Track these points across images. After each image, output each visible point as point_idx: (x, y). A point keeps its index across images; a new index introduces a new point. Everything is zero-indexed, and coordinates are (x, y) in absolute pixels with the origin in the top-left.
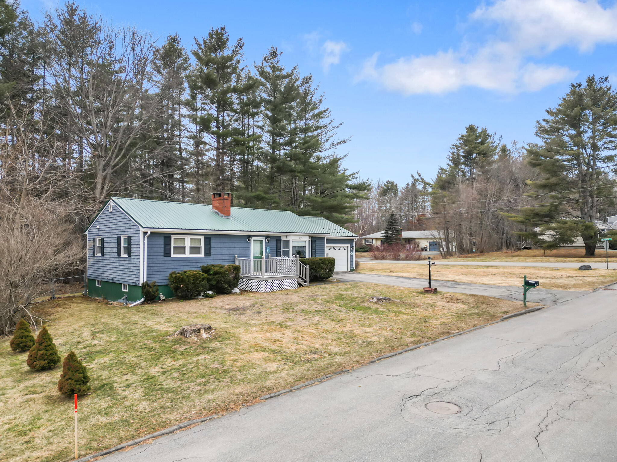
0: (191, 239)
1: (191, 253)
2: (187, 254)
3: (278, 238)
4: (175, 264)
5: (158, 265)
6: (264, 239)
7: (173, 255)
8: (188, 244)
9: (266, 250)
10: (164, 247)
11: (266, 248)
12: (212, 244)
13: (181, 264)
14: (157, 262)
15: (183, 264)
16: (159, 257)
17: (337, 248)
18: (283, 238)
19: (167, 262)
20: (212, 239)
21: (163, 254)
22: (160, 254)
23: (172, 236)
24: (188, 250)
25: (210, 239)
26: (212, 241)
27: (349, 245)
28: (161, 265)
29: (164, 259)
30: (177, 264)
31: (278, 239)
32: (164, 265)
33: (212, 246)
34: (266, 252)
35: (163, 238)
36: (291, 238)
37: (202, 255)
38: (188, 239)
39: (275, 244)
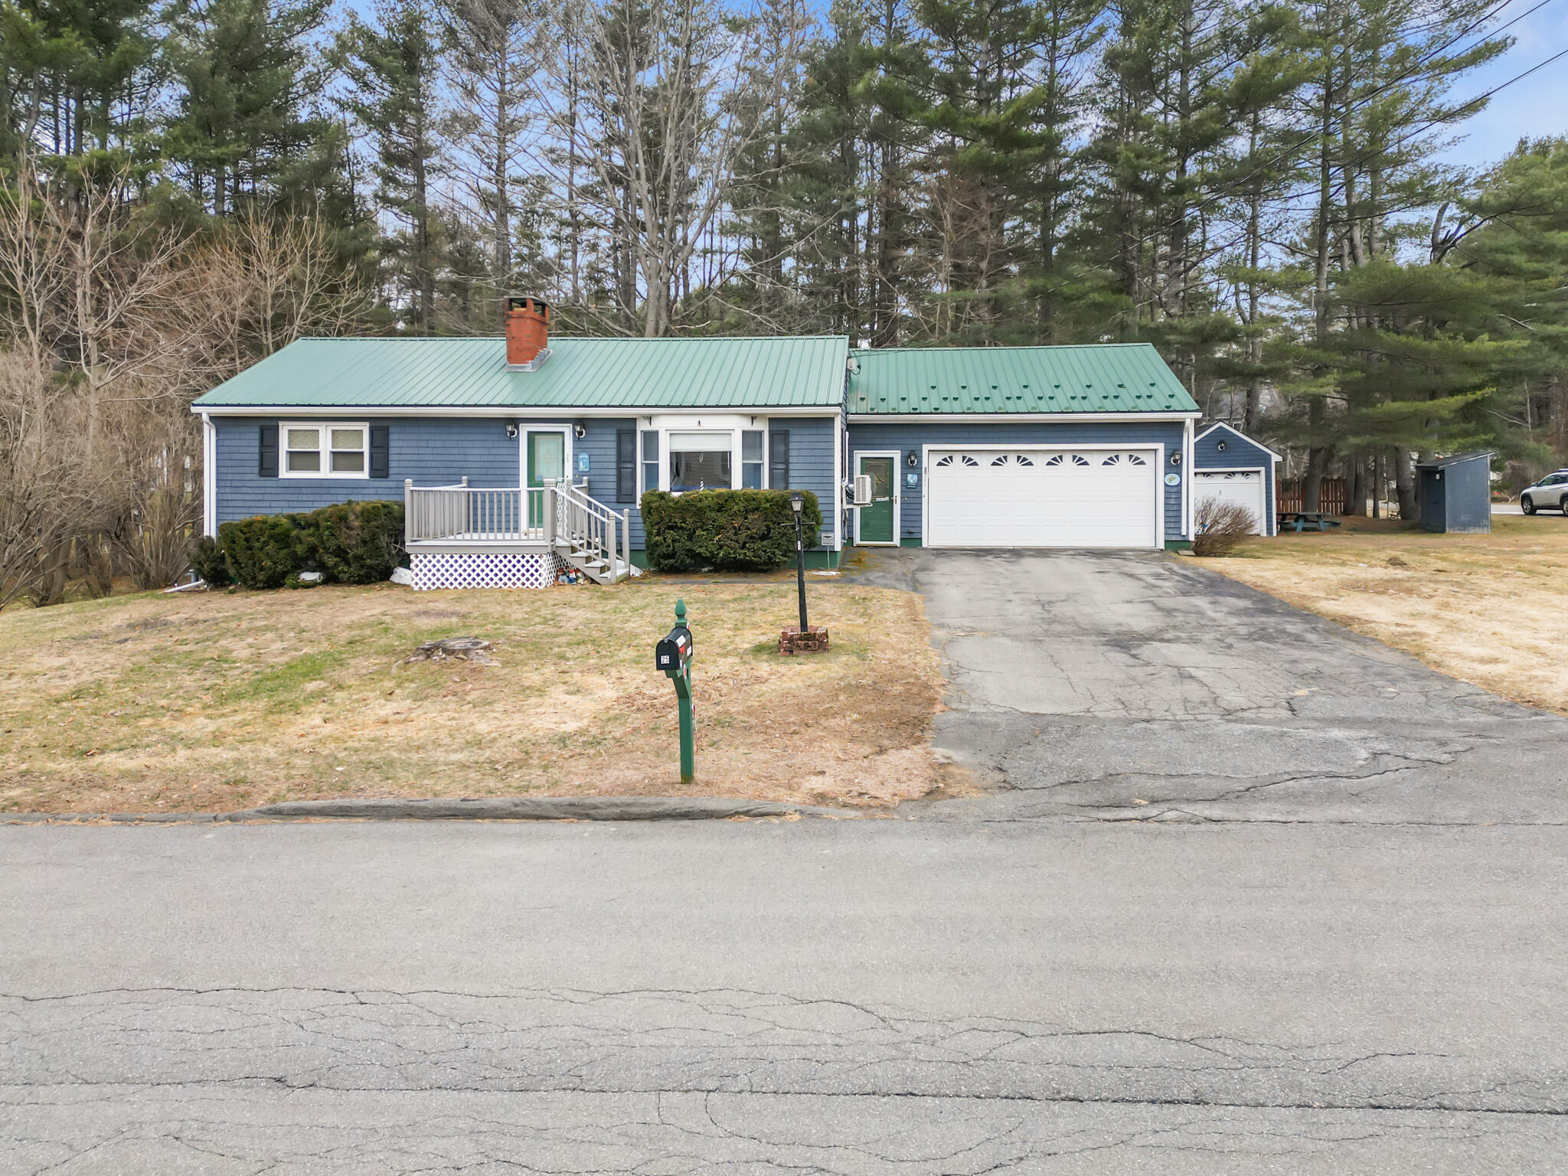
0: (333, 432)
1: (335, 468)
2: (325, 471)
3: (625, 426)
4: (289, 497)
5: (247, 497)
6: (567, 429)
7: (284, 473)
8: (325, 445)
9: (576, 462)
10: (261, 455)
11: (575, 455)
12: (392, 444)
13: (305, 498)
14: (244, 490)
15: (311, 498)
16: (248, 477)
17: (1039, 461)
18: (642, 426)
19: (268, 490)
20: (391, 430)
21: (256, 470)
22: (249, 470)
23: (281, 423)
24: (325, 461)
25: (386, 431)
26: (392, 437)
27: (1160, 447)
28: (253, 497)
29: (261, 484)
30: (295, 498)
31: (624, 428)
32: (260, 497)
33: (392, 451)
34: (576, 468)
35: (257, 430)
36: (662, 425)
37: (364, 475)
38: (325, 431)
39: (614, 445)
